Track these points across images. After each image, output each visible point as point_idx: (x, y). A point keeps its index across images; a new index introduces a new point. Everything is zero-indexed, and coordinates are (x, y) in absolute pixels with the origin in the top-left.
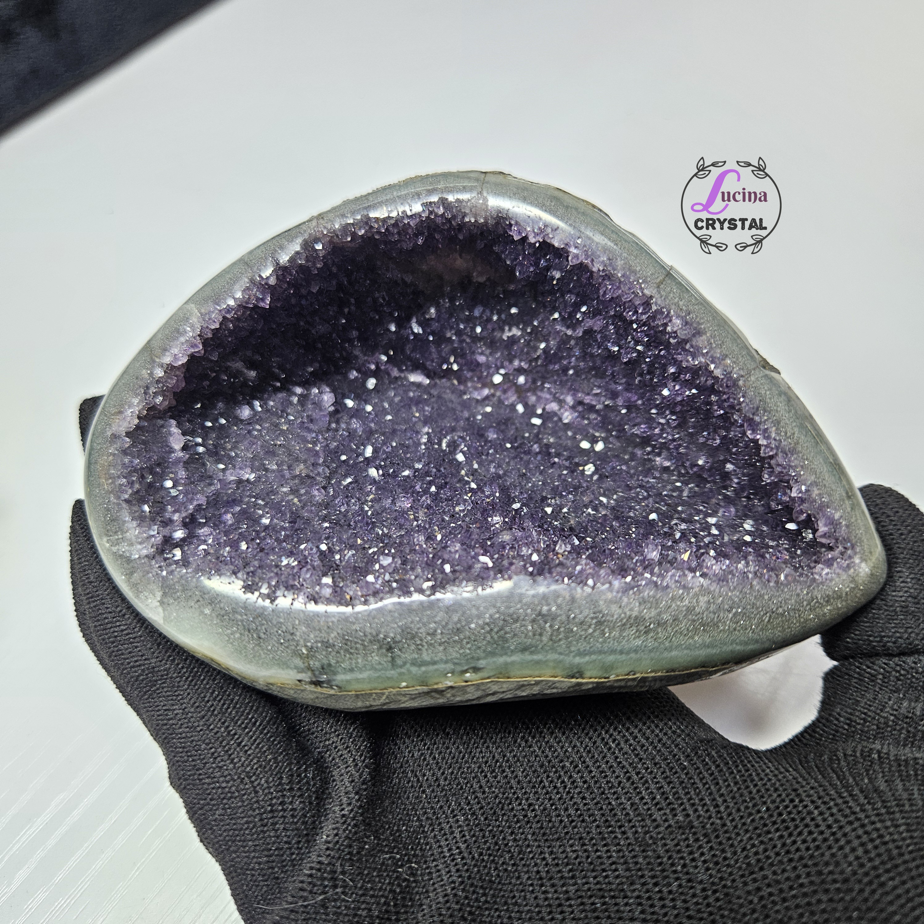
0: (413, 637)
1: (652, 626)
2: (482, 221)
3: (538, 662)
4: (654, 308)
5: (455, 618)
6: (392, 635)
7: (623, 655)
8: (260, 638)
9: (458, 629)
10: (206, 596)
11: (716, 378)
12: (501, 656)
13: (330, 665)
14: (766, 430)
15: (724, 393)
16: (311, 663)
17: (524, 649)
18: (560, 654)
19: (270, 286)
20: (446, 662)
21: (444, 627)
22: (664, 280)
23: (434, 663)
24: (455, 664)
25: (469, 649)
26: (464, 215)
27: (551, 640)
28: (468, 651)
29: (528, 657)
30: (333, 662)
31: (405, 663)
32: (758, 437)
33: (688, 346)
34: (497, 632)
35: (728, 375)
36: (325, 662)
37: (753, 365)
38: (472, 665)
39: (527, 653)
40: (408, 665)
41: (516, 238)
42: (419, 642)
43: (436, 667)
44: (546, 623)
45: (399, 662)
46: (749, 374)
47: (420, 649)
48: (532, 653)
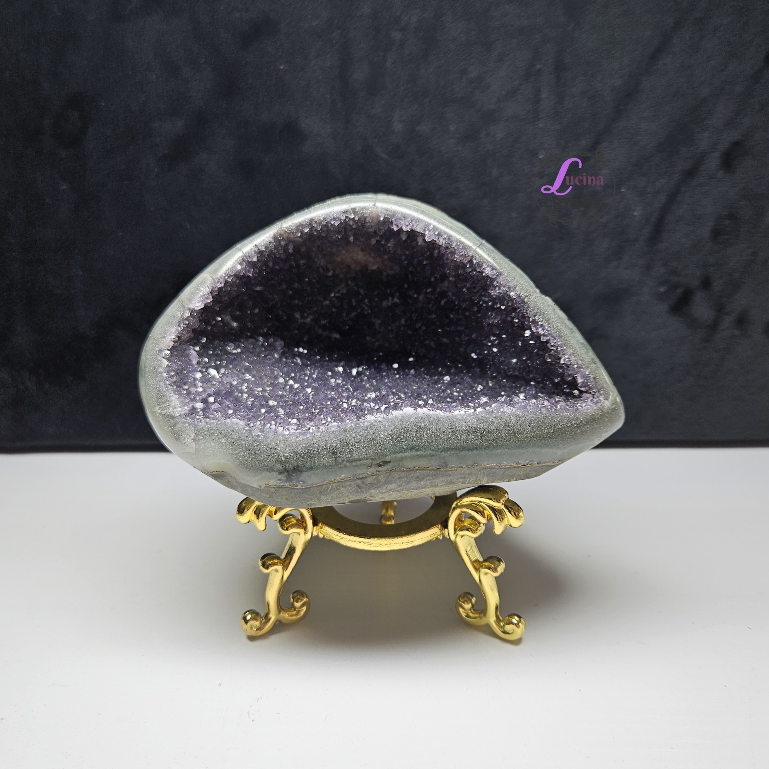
0: (347, 445)
3: (420, 456)
5: (371, 432)
6: (334, 445)
7: (470, 451)
8: (256, 453)
9: (373, 439)
10: (223, 432)
12: (399, 453)
13: (298, 466)
16: (287, 466)
17: (412, 448)
18: (433, 450)
20: (367, 459)
21: (365, 438)
23: (361, 460)
24: (372, 459)
25: (381, 449)
27: (427, 442)
28: (380, 451)
29: (414, 453)
30: (300, 464)
31: (343, 461)
34: (396, 439)
36: (296, 464)
38: (383, 460)
39: (414, 451)
40: (345, 462)
42: (350, 448)
43: (361, 462)
44: (424, 432)
45: (340, 460)
47: (352, 452)
48: (417, 450)
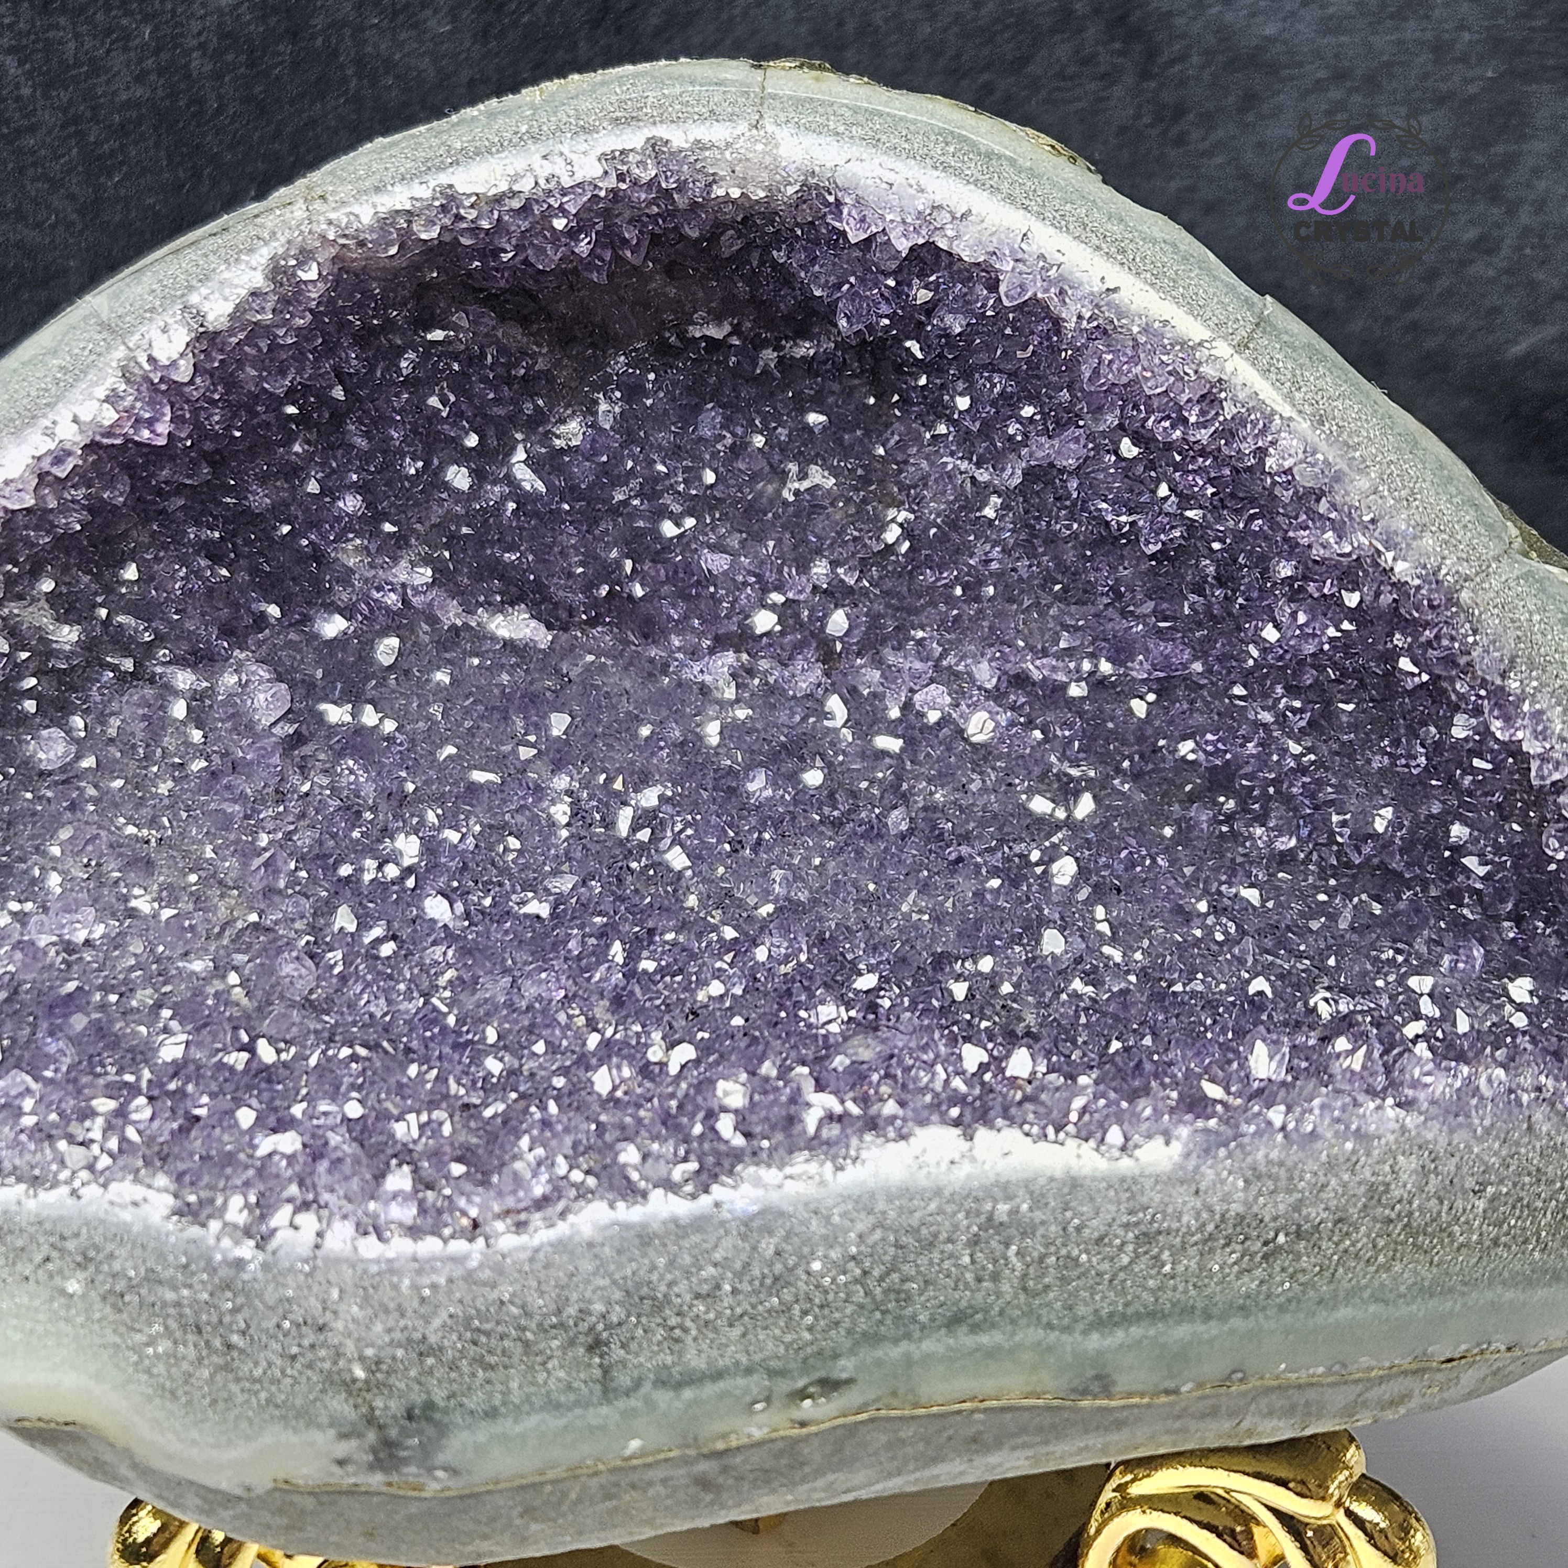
0: (658, 1306)
1: (1281, 1239)
2: (762, 194)
3: (992, 1354)
4: (1229, 410)
5: (768, 1246)
6: (599, 1307)
7: (1213, 1323)
8: (229, 1346)
9: (776, 1279)
10: (71, 1245)
11: (1400, 586)
12: (896, 1341)
13: (430, 1406)
14: (1537, 715)
15: (1427, 625)
16: (379, 1403)
17: (956, 1320)
18: (1049, 1326)
19: (176, 386)
20: (749, 1371)
21: (739, 1275)
22: (1250, 338)
23: (718, 1375)
24: (773, 1374)
25: (810, 1329)
26: (714, 180)
27: (1024, 1289)
28: (807, 1336)
29: (965, 1339)
30: (439, 1395)
31: (638, 1383)
32: (1520, 735)
33: (1323, 507)
34: (881, 1279)
35: (1433, 578)
36: (417, 1398)
37: (1494, 548)
38: (822, 1374)
39: (963, 1330)
40: (647, 1387)
41: (854, 236)
42: (673, 1321)
43: (722, 1385)
44: (1007, 1246)
45: (623, 1379)
46: (1484, 572)
47: (677, 1341)
48: (975, 1328)
